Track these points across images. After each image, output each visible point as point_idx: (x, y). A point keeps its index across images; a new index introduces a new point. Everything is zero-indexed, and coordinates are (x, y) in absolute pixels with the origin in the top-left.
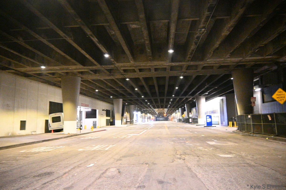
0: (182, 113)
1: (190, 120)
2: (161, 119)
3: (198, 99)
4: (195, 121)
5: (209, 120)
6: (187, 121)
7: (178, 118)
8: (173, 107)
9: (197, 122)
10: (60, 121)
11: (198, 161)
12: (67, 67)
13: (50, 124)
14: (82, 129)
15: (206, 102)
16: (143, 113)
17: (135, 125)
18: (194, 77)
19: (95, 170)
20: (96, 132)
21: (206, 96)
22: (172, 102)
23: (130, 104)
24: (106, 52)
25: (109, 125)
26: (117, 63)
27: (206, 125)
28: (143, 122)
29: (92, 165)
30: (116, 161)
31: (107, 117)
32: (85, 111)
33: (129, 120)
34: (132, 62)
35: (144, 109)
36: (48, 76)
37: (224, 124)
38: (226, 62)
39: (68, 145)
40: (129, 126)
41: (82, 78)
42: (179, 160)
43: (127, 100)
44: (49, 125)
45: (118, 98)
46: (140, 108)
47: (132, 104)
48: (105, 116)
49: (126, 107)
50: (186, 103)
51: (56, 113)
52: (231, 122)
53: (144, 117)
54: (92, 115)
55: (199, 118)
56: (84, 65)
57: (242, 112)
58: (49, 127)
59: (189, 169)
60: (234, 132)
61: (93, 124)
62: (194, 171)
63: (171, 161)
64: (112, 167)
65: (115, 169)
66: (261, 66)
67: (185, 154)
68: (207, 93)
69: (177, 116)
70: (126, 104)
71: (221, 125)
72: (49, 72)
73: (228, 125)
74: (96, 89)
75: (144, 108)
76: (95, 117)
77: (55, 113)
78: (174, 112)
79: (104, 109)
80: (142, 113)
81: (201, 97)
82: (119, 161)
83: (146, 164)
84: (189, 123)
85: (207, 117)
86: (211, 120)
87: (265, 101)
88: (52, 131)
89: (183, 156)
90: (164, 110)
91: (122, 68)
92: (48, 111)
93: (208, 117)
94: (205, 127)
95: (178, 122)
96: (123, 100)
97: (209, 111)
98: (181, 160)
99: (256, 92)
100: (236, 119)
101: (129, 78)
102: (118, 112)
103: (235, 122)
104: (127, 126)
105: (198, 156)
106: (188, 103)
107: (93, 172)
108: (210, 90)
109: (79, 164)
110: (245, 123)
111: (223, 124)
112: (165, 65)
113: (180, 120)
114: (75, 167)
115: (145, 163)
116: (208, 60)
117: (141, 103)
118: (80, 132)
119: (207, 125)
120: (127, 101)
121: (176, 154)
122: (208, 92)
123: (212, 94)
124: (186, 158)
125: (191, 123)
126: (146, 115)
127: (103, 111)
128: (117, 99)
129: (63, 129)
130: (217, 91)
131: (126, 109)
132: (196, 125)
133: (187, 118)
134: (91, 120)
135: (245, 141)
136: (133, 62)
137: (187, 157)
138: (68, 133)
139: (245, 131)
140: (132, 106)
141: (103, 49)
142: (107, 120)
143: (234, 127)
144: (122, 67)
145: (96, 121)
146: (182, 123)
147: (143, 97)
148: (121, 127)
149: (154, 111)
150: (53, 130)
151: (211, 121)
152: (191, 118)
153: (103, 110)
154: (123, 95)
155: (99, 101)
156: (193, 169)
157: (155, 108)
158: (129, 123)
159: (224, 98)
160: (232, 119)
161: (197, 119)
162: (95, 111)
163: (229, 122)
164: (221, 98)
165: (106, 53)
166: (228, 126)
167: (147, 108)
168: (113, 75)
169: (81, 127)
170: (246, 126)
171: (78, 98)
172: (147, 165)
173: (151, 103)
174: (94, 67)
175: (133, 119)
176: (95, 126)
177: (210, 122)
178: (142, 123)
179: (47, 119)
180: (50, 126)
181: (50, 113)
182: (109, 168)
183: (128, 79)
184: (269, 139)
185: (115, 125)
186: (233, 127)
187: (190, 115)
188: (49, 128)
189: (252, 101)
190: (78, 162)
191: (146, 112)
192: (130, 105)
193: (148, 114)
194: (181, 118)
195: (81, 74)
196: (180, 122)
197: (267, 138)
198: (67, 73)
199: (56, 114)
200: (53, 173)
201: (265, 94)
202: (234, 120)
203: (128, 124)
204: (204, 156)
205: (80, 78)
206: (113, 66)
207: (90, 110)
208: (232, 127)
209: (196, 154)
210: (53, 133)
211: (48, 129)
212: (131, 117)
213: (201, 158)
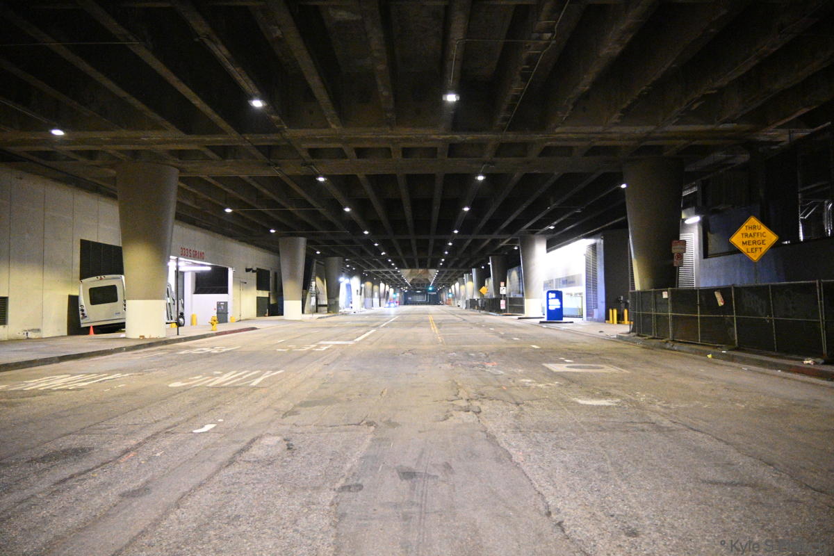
0: (481, 284)
1: (503, 302)
2: (419, 299)
3: (527, 244)
4: (516, 306)
5: (554, 304)
6: (492, 305)
7: (469, 297)
8: (455, 265)
9: (521, 310)
10: (115, 300)
11: (516, 417)
12: (133, 134)
13: (84, 308)
14: (183, 325)
15: (548, 252)
16: (366, 281)
17: (343, 314)
18: (517, 176)
19: (219, 441)
20: (225, 333)
21: (550, 236)
22: (451, 250)
23: (327, 253)
24: (257, 92)
25: (267, 315)
26: (290, 127)
27: (545, 320)
28: (366, 308)
29: (208, 427)
30: (282, 418)
31: (260, 291)
32: (192, 271)
33: (325, 302)
34: (333, 126)
35: (372, 271)
36: (75, 160)
37: (596, 316)
38: (609, 136)
39: (140, 370)
40: (322, 318)
41: (181, 170)
42: (463, 414)
43: (320, 242)
44: (80, 312)
45: (292, 235)
46: (358, 267)
47: (334, 255)
48: (255, 288)
49: (317, 263)
50: (491, 255)
51: (102, 277)
52: (615, 311)
53: (369, 292)
54: (213, 283)
55: (527, 298)
56: (188, 131)
57: (646, 282)
58: (81, 316)
59: (491, 438)
60: (620, 338)
61: (216, 311)
62: (504, 445)
63: (442, 417)
64: (270, 434)
65: (278, 438)
66: (705, 151)
67: (482, 396)
68: (552, 228)
69: (466, 291)
70: (318, 253)
71: (587, 320)
72: (79, 148)
73: (607, 318)
74: (226, 205)
75: (369, 267)
76: (225, 291)
77: (99, 277)
78: (456, 280)
79: (250, 267)
80: (363, 280)
81: (536, 237)
82: (290, 415)
83: (370, 424)
84: (499, 311)
85: (550, 294)
86: (561, 305)
87: (710, 252)
88: (92, 330)
89: (476, 404)
90: (427, 272)
91: (305, 146)
92: (77, 269)
93: (553, 295)
94: (541, 322)
95: (466, 308)
96: (308, 242)
97: (557, 279)
98: (470, 413)
99: (686, 225)
100: (628, 301)
101: (324, 176)
102: (293, 276)
103: (626, 311)
104: (319, 318)
105: (518, 404)
106: (496, 253)
107: (212, 447)
108: (561, 216)
109: (169, 425)
110: (653, 313)
111: (592, 315)
112: (433, 140)
113: (472, 304)
114: (157, 433)
115: (367, 423)
116: (557, 130)
117: (362, 252)
118: (178, 334)
119: (548, 319)
120: (319, 244)
121: (454, 398)
122: (555, 223)
123: (568, 228)
124: (483, 408)
125: (505, 311)
126: (376, 287)
127: (248, 273)
128: (290, 238)
129: (124, 323)
130: (581, 222)
131: (316, 266)
132: (517, 317)
133: (494, 296)
134: (212, 299)
135: (648, 362)
136: (337, 125)
137: (486, 407)
138: (138, 337)
139: (651, 337)
140: (335, 261)
141: (247, 84)
142: (259, 299)
143: (624, 324)
144: (303, 139)
145: (226, 303)
146: (478, 312)
147: (366, 233)
148: (300, 321)
149: (400, 276)
150: (93, 327)
151: (559, 307)
152: (506, 299)
153: (248, 270)
154: (308, 227)
155: (237, 241)
156: (501, 437)
157: (401, 266)
158: (326, 308)
159: (599, 241)
160: (618, 301)
161: (521, 301)
162: (226, 271)
163: (611, 311)
164: (591, 241)
165: (256, 95)
166: (607, 321)
167: (379, 266)
168: (277, 165)
169: (181, 320)
170: (654, 321)
171: (170, 231)
172: (372, 428)
173: (391, 251)
174: (219, 139)
175: (337, 299)
176: (222, 315)
177: (556, 309)
178: (363, 309)
179: (75, 293)
180: (83, 314)
181: (83, 276)
182: (260, 437)
183: (321, 179)
184: (713, 357)
185: (282, 315)
186: (619, 325)
187: (501, 288)
188: (82, 321)
189: (673, 251)
190: (168, 418)
191: (375, 279)
192: (328, 256)
193: (382, 285)
194: (476, 297)
195: (180, 159)
196: (474, 308)
197: (710, 356)
198: (135, 154)
199: (101, 279)
200: (90, 449)
201: (712, 233)
202: (623, 305)
203: (321, 312)
204: (535, 403)
205: (177, 171)
206: (275, 137)
207: (209, 269)
208: (618, 323)
209: (511, 396)
210: (92, 335)
211: (79, 323)
212: (333, 292)
213: (526, 409)
